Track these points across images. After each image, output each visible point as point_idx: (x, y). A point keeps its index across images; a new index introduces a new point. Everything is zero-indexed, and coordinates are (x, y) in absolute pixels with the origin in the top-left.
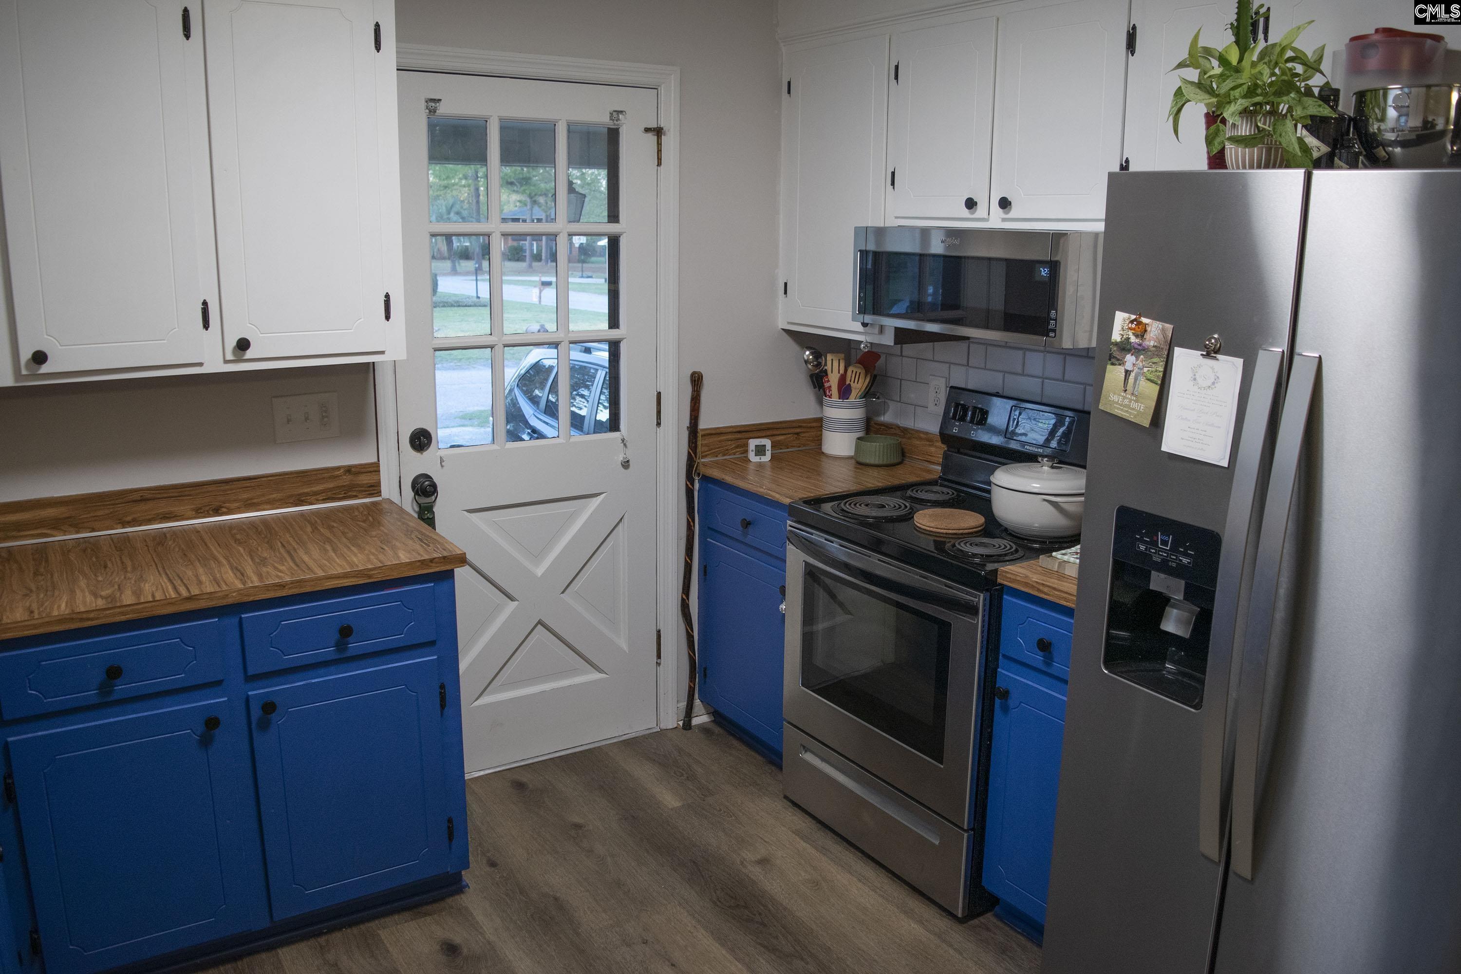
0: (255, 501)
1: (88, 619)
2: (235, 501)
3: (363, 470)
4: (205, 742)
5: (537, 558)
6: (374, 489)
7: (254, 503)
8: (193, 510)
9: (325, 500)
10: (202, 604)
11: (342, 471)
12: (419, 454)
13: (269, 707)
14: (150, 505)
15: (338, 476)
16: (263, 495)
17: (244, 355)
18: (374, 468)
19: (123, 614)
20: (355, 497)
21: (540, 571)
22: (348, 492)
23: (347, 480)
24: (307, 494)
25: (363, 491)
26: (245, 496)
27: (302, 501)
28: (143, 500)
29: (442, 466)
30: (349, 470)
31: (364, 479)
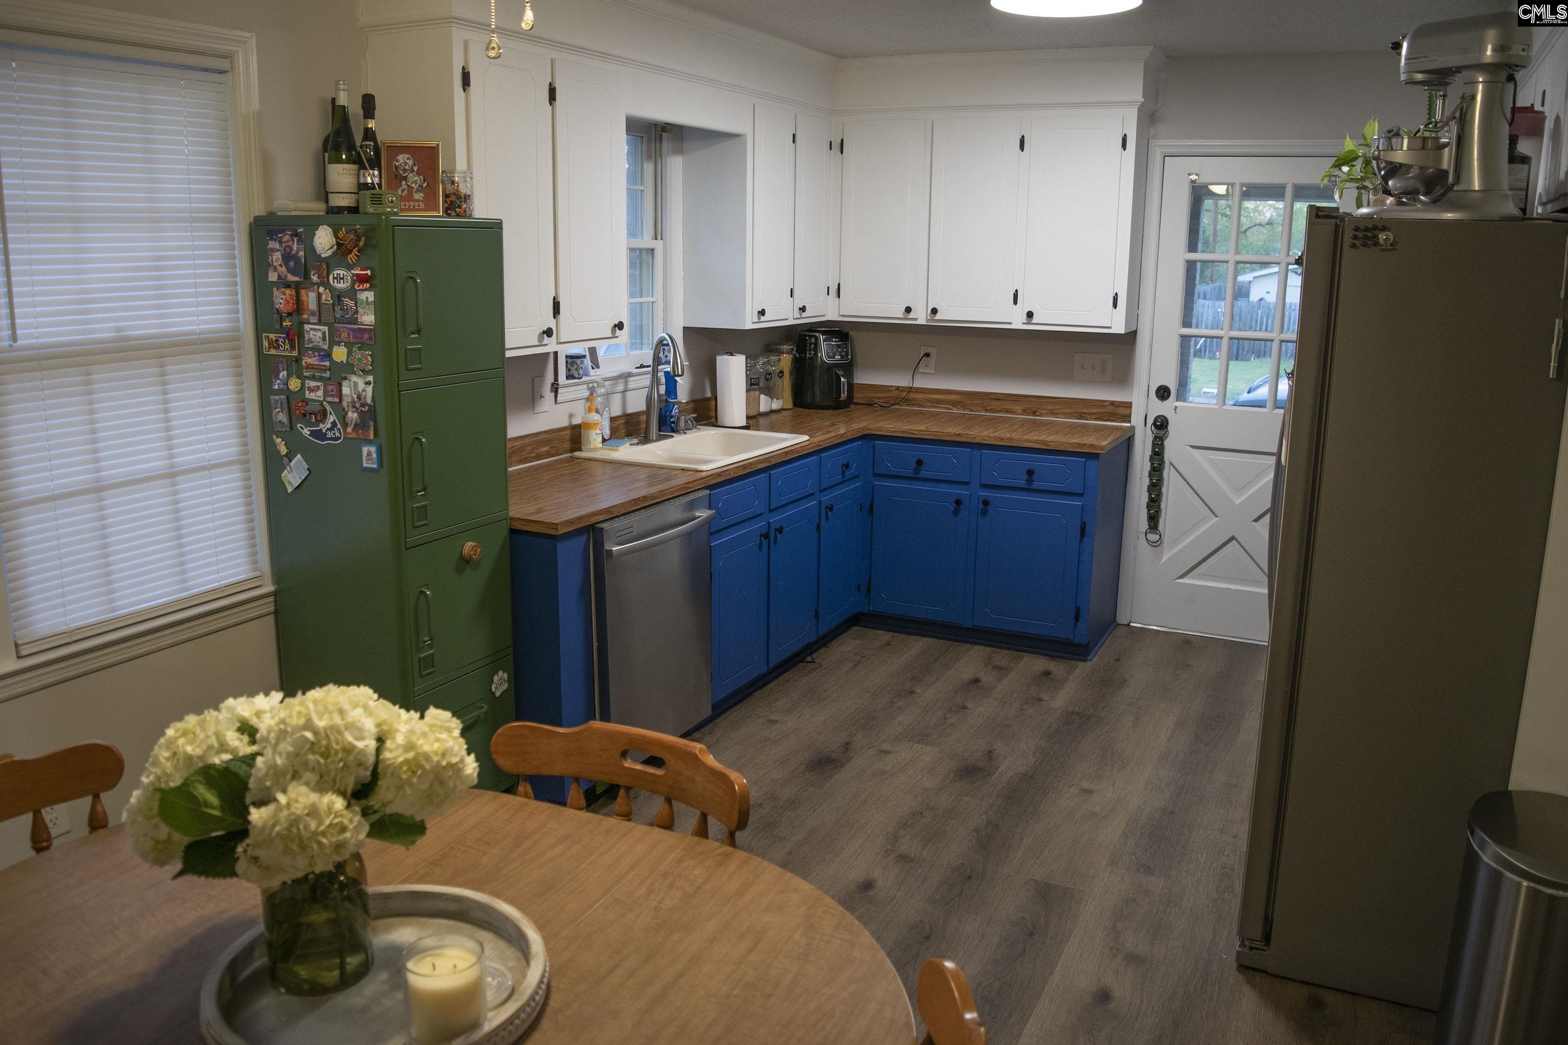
0: (1056, 411)
1: (913, 434)
2: (1045, 409)
3: (1121, 405)
4: (956, 512)
5: (1239, 490)
6: (1127, 418)
7: (1054, 413)
8: (1021, 410)
9: (1096, 419)
10: (963, 439)
11: (1108, 403)
12: (1161, 402)
13: (986, 503)
14: (999, 403)
15: (1105, 406)
16: (1060, 409)
17: (1032, 320)
18: (1129, 405)
19: (928, 435)
20: (1114, 421)
21: (1238, 502)
22: (1111, 417)
23: (1111, 409)
24: (1085, 413)
25: (1119, 418)
26: (1051, 407)
27: (1083, 417)
28: (998, 399)
29: (1176, 413)
30: (1112, 403)
31: (1121, 411)
